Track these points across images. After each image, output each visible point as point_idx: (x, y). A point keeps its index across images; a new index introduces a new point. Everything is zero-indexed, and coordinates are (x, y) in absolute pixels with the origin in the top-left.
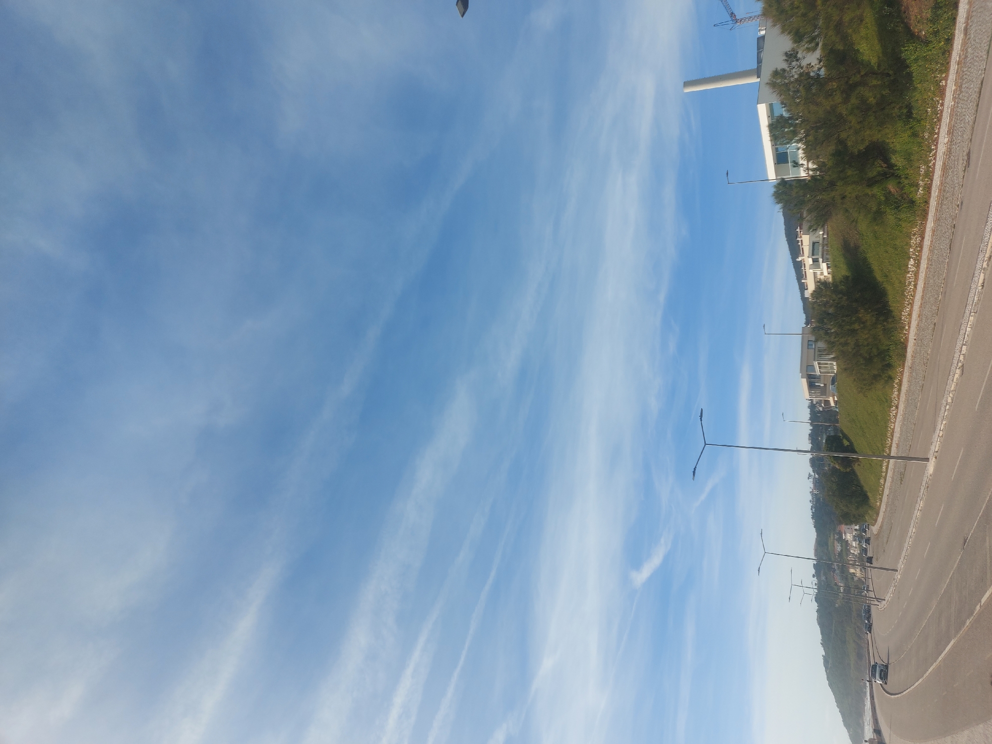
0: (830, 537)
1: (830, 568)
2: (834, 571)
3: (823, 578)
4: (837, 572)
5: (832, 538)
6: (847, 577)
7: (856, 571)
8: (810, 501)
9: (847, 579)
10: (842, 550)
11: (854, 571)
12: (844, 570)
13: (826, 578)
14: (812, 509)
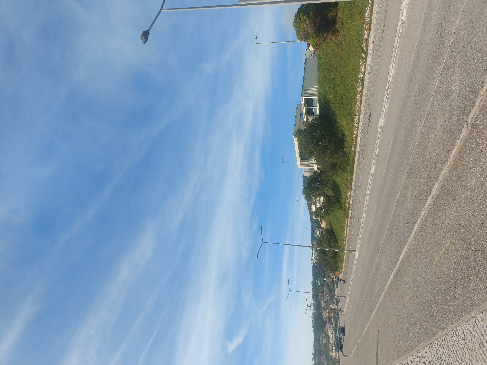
0: (321, 336)
1: (321, 355)
2: (322, 355)
3: (317, 361)
4: (324, 356)
5: (322, 337)
6: (328, 357)
7: (333, 354)
8: (312, 318)
9: (328, 360)
10: (326, 343)
11: (332, 354)
12: (327, 353)
13: (319, 361)
14: (312, 322)
